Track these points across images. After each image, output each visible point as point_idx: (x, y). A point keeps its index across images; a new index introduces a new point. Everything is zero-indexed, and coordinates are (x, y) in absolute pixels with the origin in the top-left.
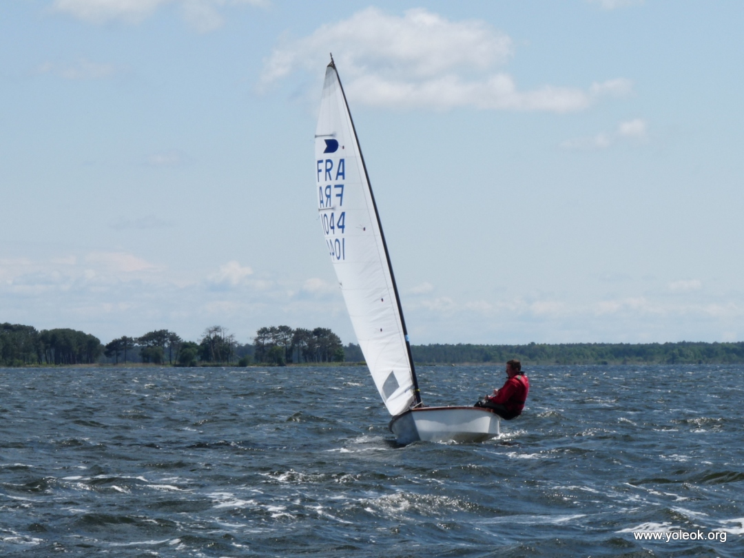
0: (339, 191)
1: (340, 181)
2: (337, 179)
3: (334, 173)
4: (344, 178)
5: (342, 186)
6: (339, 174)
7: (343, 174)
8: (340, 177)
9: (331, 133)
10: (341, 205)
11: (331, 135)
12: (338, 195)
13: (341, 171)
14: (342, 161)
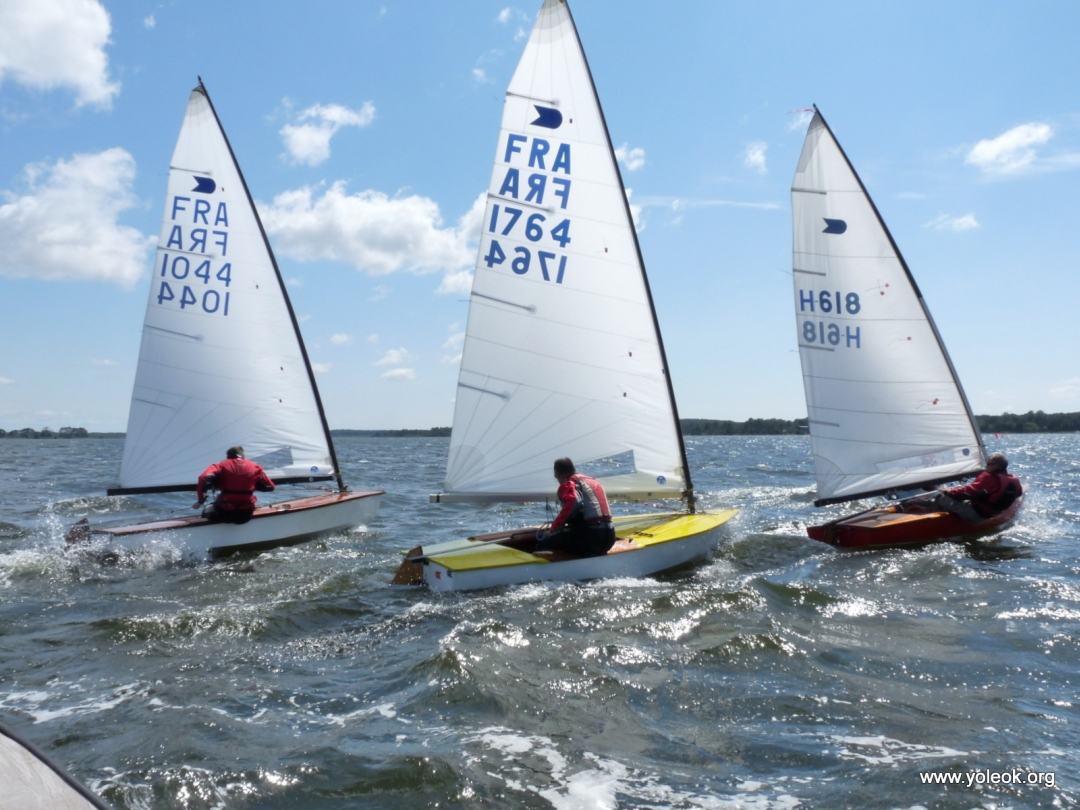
0: (221, 238)
1: (221, 226)
2: (216, 224)
3: (211, 216)
4: (226, 225)
5: (225, 234)
6: (218, 219)
7: (225, 220)
8: (221, 223)
9: (206, 170)
10: (224, 254)
11: (207, 173)
12: (218, 243)
13: (222, 216)
14: (222, 205)
